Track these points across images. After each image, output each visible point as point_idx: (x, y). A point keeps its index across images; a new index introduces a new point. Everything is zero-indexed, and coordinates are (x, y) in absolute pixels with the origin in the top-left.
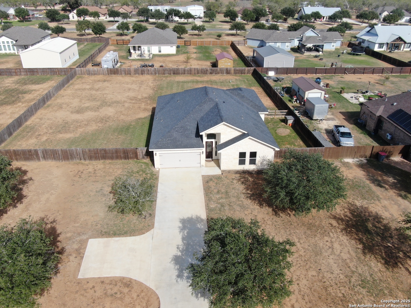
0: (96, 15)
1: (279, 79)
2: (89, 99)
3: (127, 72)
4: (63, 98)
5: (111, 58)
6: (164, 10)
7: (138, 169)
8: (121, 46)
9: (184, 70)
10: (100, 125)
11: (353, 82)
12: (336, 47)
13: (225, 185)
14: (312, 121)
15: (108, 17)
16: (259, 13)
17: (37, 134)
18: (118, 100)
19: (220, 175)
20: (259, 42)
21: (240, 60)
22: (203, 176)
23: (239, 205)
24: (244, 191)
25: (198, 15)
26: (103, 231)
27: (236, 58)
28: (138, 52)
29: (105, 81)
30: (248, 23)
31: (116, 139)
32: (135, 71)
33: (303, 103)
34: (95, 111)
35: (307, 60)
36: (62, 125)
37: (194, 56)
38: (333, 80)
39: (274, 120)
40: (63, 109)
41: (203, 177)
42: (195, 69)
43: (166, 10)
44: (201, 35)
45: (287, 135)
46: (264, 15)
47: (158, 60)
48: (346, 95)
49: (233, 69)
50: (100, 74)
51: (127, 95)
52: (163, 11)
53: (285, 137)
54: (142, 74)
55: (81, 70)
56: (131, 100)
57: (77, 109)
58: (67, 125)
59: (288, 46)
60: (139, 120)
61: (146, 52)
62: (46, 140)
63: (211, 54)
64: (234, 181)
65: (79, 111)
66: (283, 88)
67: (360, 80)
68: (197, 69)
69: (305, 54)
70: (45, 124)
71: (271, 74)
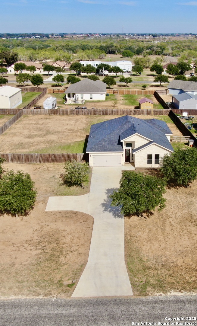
2: (36, 130)
3: (64, 113)
5: (51, 102)
6: (95, 65)
9: (112, 111)
28: (72, 99)
29: (46, 119)
32: (71, 112)
34: (42, 137)
37: (121, 102)
43: (97, 65)
44: (128, 86)
47: (90, 105)
50: (42, 114)
51: (65, 128)
54: (77, 114)
55: (27, 110)
56: (69, 131)
60: (76, 143)
61: (80, 99)
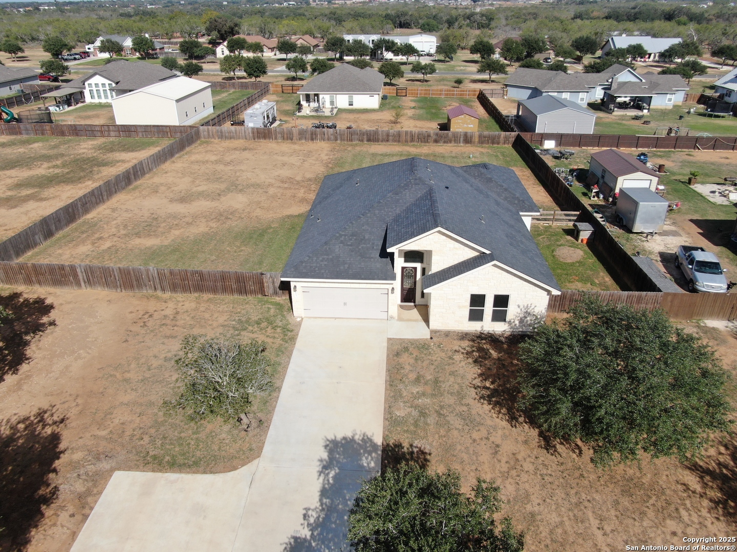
0: (258, 48)
1: (564, 155)
2: (208, 179)
3: (285, 136)
4: (165, 175)
5: (262, 110)
6: (369, 42)
7: (260, 316)
8: (289, 95)
9: (388, 135)
10: (214, 225)
11: (712, 164)
12: (674, 102)
13: (436, 363)
14: (631, 235)
15: (278, 53)
16: (532, 46)
17: (97, 236)
18: (258, 182)
19: (427, 339)
20: (530, 91)
21: (493, 121)
22: (389, 339)
23: (460, 415)
24: (478, 382)
25: (427, 51)
26: (151, 453)
27: (486, 118)
28: (314, 105)
29: (245, 149)
30: (512, 64)
31: (235, 252)
32: (299, 134)
33: (611, 199)
34: (213, 199)
35: (618, 124)
36: (146, 222)
37: (410, 113)
38: (672, 159)
39: (550, 230)
40: (158, 194)
41: (391, 342)
42: (406, 132)
43: (373, 41)
44: (427, 81)
45: (577, 262)
46: (541, 50)
47: (346, 118)
48: (698, 188)
49: (477, 134)
50: (239, 138)
51: (277, 174)
52: (367, 43)
53: (572, 264)
54: (312, 140)
55: (208, 129)
56: (283, 182)
57: (182, 194)
58: (155, 223)
59: (582, 99)
60: (286, 220)
61: (328, 105)
62: (109, 248)
63: (442, 111)
64: (454, 357)
65: (184, 199)
66: (572, 171)
67: (727, 161)
68: (411, 132)
69: (614, 113)
70: (119, 218)
71: (549, 144)
